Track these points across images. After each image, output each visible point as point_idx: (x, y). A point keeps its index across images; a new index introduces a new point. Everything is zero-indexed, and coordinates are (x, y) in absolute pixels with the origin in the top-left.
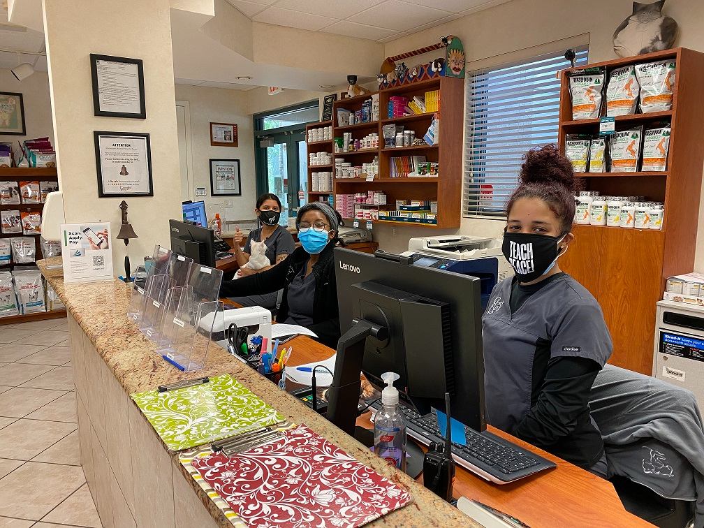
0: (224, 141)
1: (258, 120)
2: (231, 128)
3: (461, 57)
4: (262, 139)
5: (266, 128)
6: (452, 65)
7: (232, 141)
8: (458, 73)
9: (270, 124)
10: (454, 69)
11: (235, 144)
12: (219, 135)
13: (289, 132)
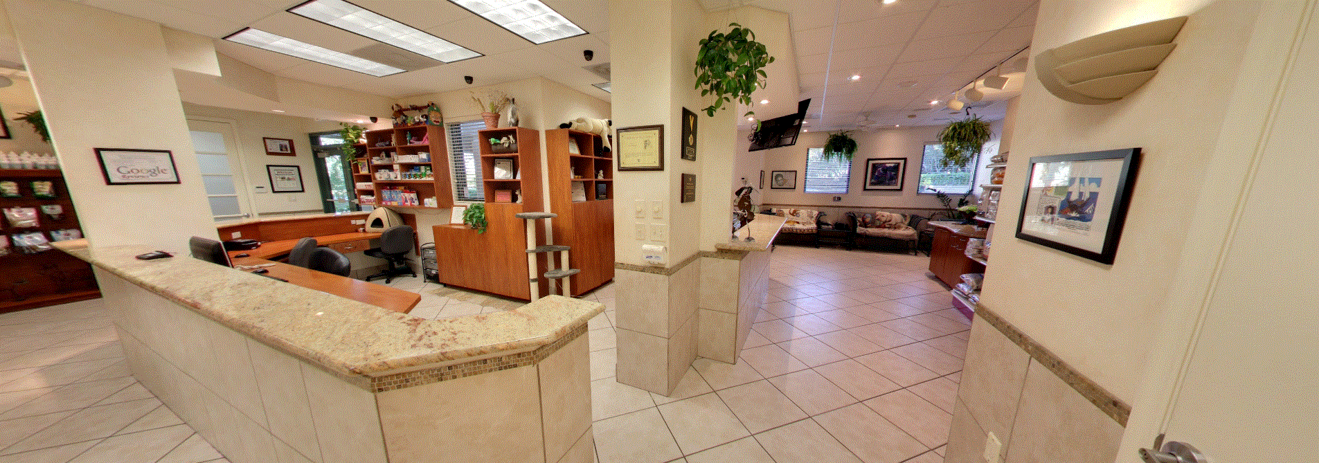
0: (279, 151)
1: (314, 138)
2: (287, 143)
3: (439, 115)
4: (319, 154)
5: (323, 144)
6: (433, 119)
7: (289, 152)
8: (438, 124)
9: (326, 141)
10: (435, 121)
11: (293, 153)
12: (275, 147)
13: (340, 148)
